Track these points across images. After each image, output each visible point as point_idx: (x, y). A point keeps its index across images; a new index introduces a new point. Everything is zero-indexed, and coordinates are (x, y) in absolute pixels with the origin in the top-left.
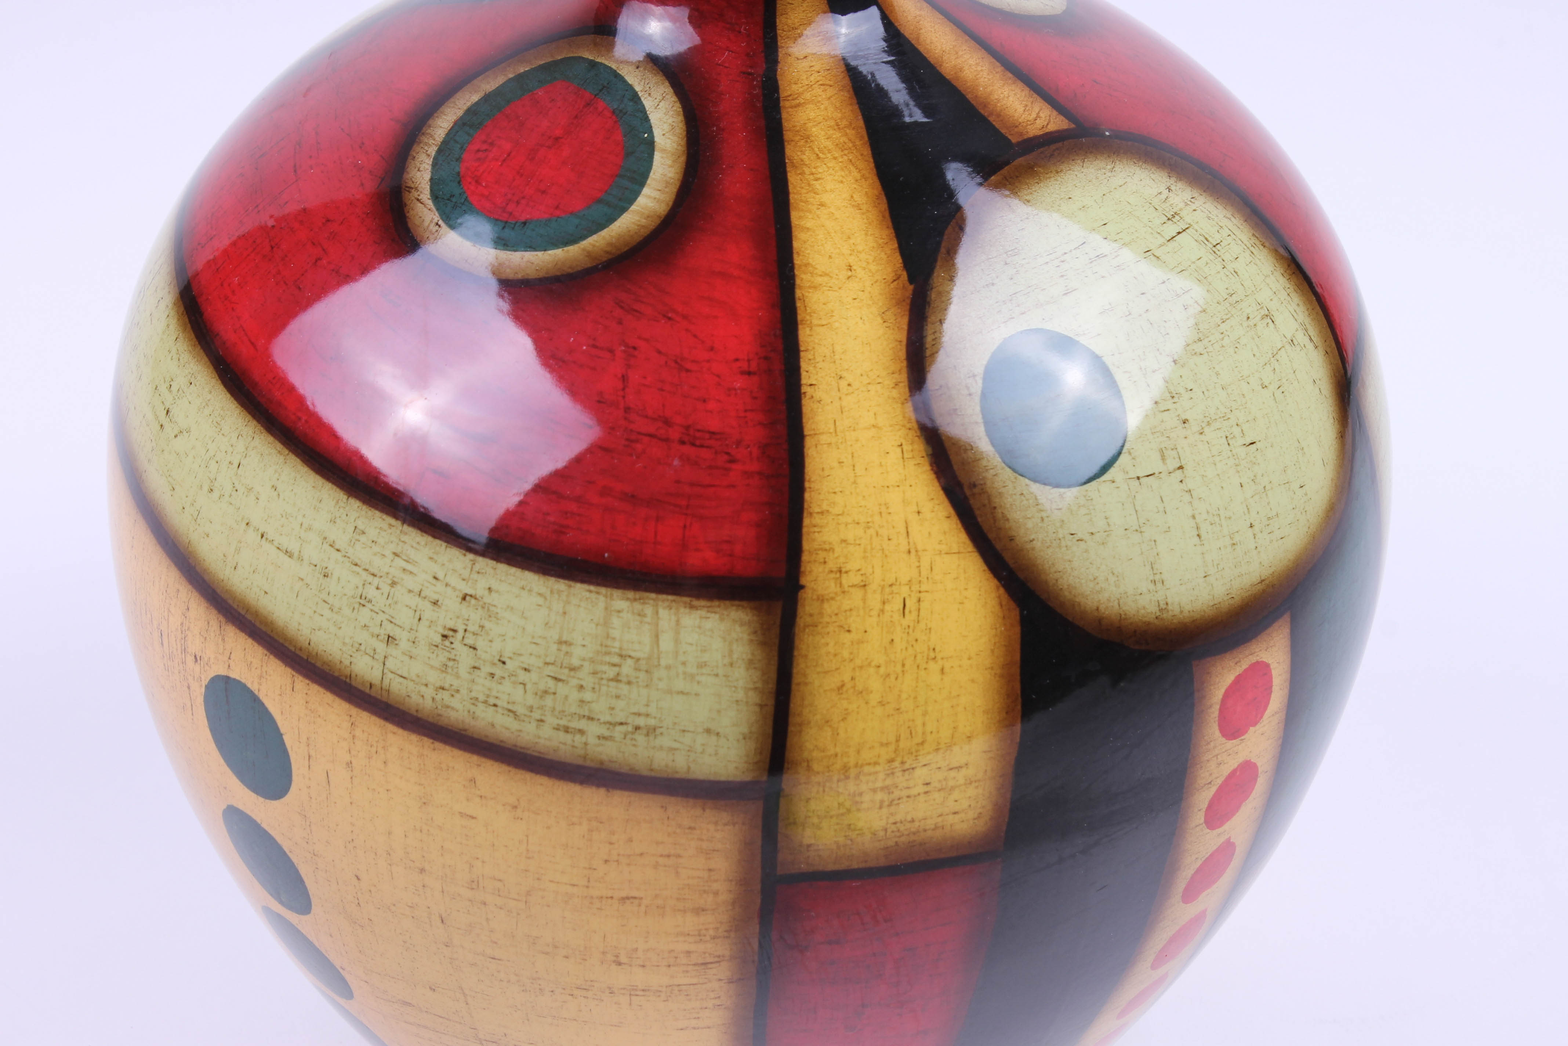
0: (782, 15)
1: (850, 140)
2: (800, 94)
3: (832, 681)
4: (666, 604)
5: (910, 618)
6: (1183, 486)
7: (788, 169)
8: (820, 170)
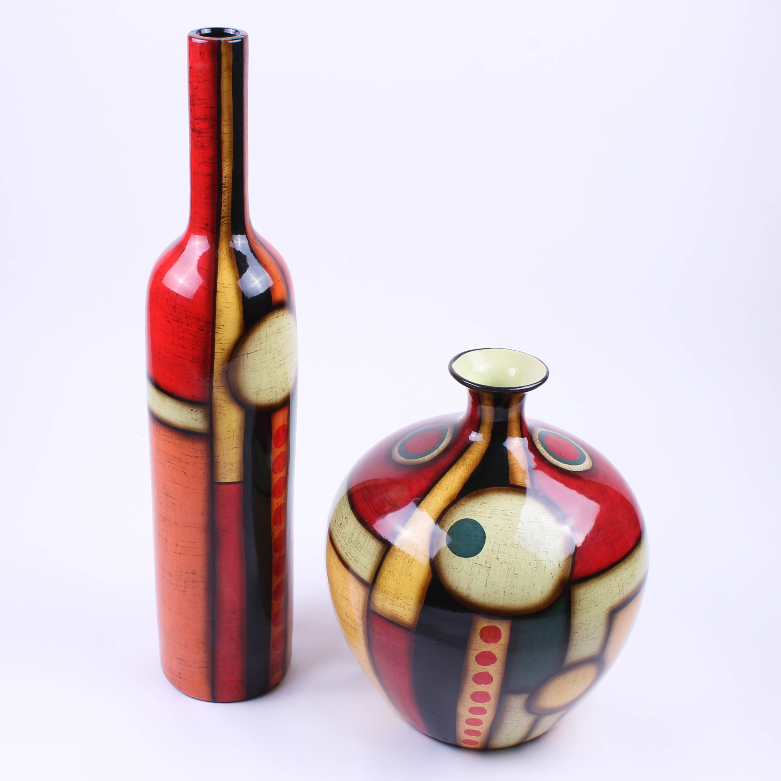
1: (473, 465)
2: (471, 451)
3: (389, 569)
5: (409, 564)
6: (488, 572)
7: (455, 464)
8: (461, 467)
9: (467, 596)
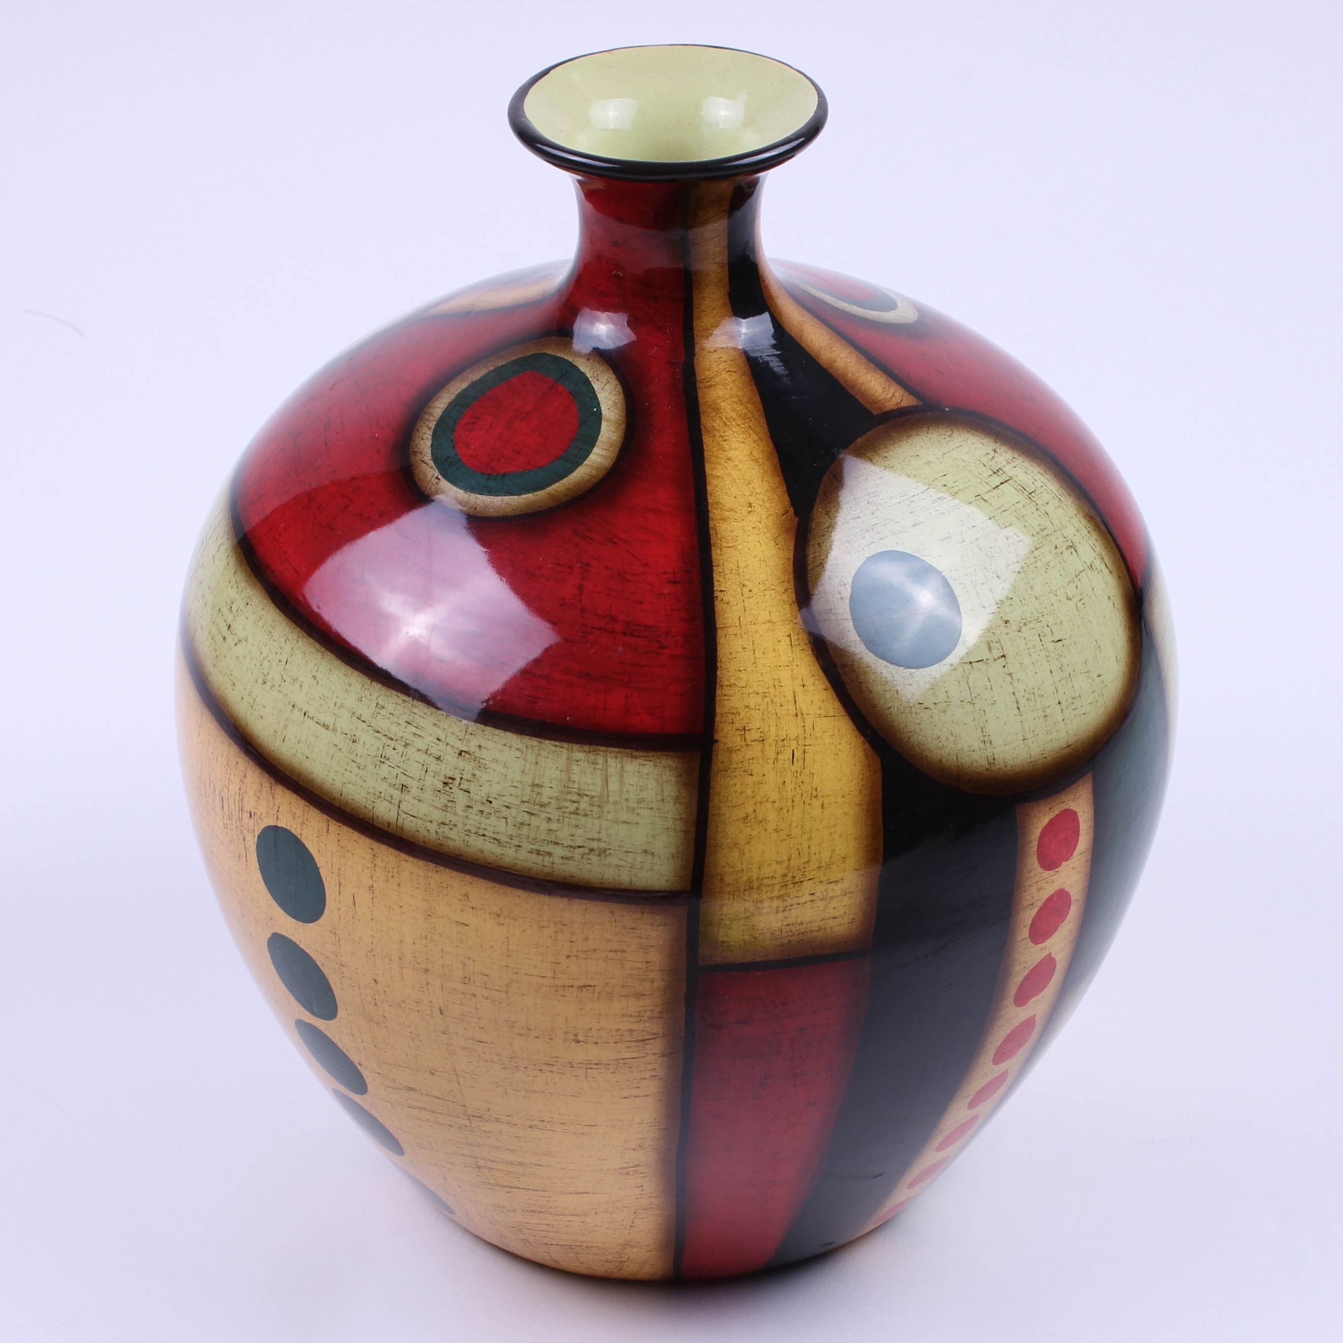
0: (698, 319)
1: (749, 411)
2: (711, 378)
3: (739, 813)
4: (614, 755)
5: (797, 766)
6: (1006, 670)
7: (703, 433)
8: (727, 434)
9: (989, 764)
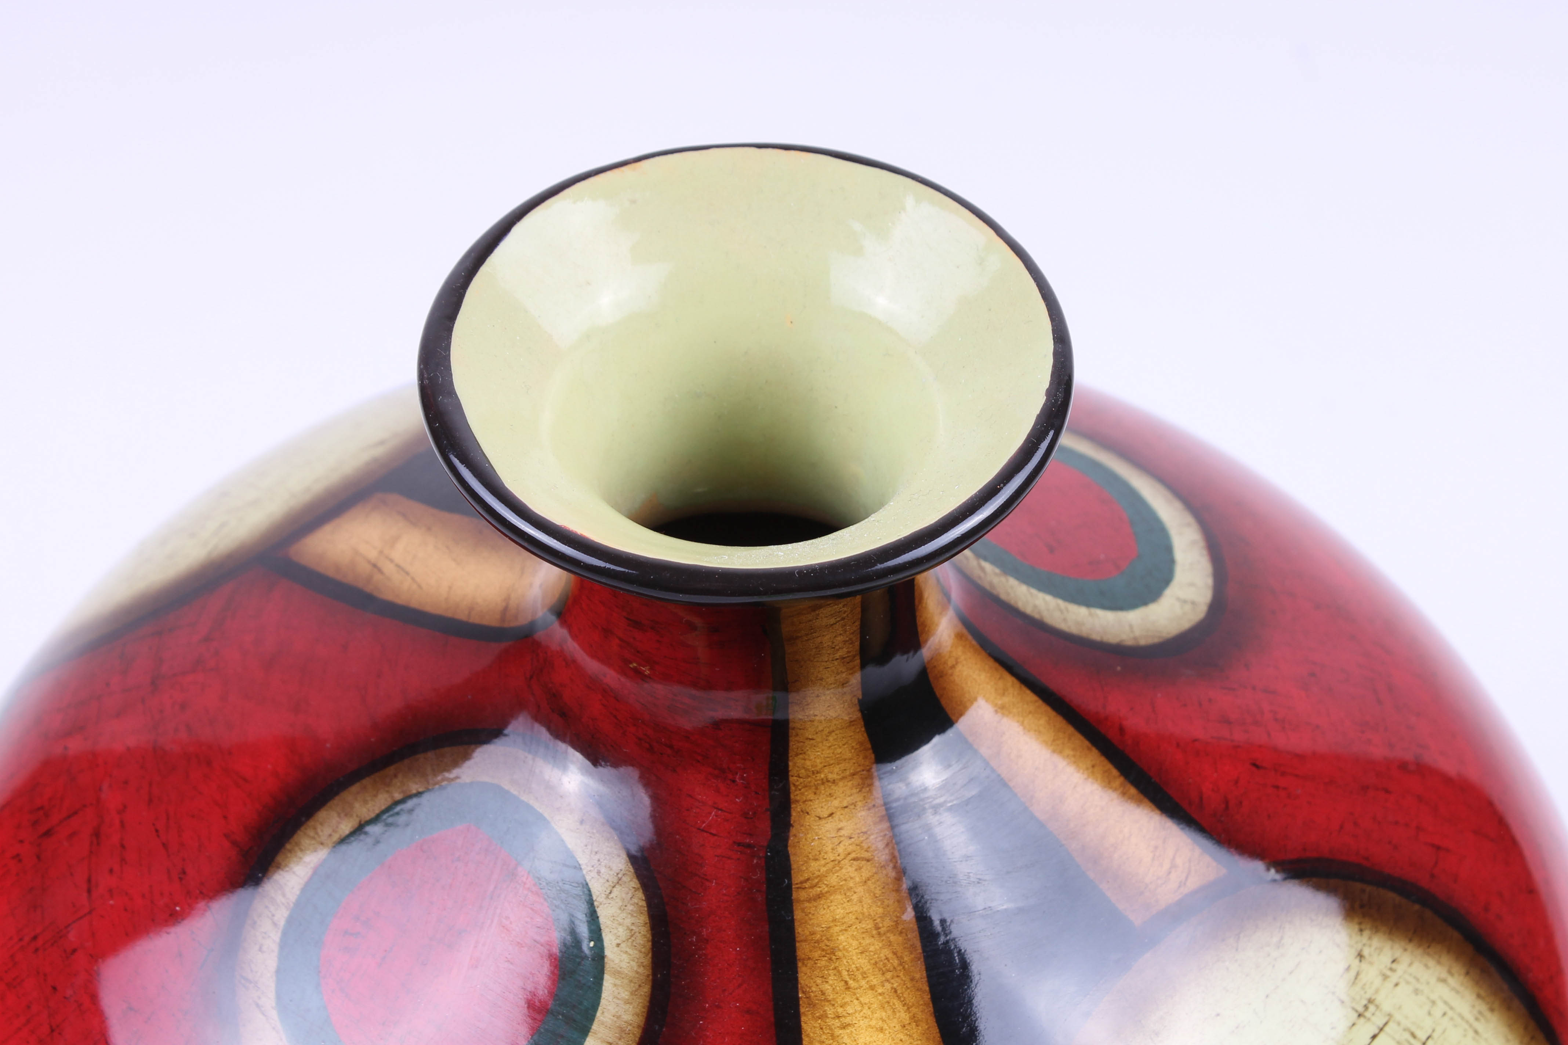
1: (895, 953)
2: (821, 878)
8: (850, 1010)
